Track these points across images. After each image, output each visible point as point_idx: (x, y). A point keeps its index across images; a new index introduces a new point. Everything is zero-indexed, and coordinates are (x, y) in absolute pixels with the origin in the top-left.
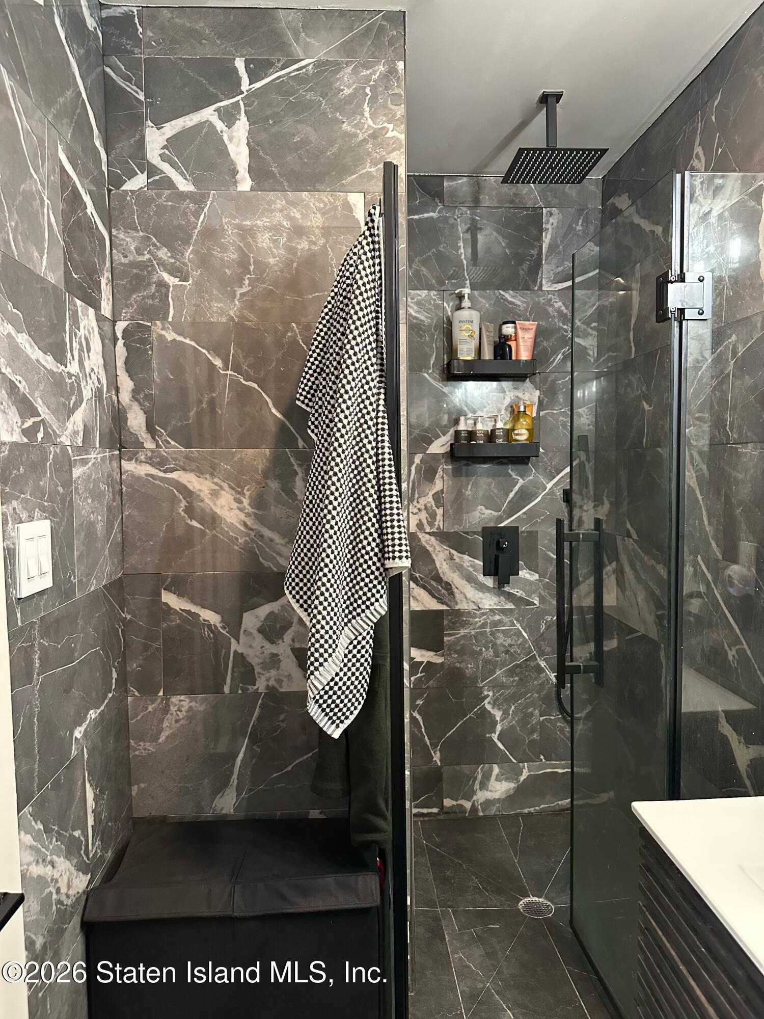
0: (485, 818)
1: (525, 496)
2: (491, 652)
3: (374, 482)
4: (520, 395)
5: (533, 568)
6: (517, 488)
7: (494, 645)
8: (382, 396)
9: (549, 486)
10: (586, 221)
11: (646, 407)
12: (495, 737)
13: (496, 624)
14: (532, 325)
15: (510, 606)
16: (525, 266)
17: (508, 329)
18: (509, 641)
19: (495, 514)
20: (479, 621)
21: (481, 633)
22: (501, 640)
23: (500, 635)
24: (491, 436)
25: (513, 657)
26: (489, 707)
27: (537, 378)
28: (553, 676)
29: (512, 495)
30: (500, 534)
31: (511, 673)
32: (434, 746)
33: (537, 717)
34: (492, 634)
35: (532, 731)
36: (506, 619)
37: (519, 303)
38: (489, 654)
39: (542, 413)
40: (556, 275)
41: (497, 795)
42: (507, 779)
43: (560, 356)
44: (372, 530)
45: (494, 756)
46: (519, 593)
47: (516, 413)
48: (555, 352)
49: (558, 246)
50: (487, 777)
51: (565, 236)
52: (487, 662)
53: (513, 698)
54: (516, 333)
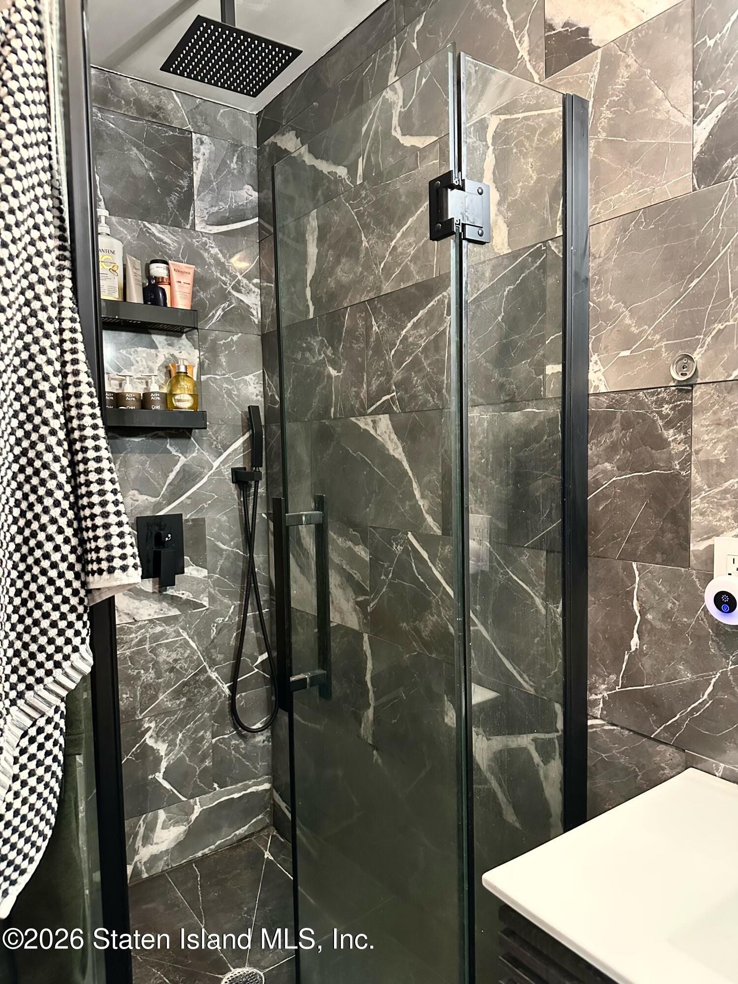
0: (151, 879)
1: (188, 477)
2: (152, 674)
3: (62, 435)
4: (176, 354)
5: (200, 563)
6: (177, 468)
7: (156, 664)
9: (216, 464)
10: (241, 159)
11: (333, 373)
12: (159, 776)
13: (155, 638)
14: (190, 269)
15: (175, 612)
16: (174, 197)
17: (158, 270)
18: (174, 656)
19: (153, 500)
20: (135, 637)
21: (138, 653)
22: (164, 656)
23: (163, 651)
24: (145, 401)
25: (179, 673)
26: (150, 742)
27: (195, 335)
28: (225, 688)
29: (172, 476)
30: (159, 525)
31: (177, 694)
33: (209, 739)
34: (153, 650)
35: (203, 760)
36: (169, 630)
37: (168, 241)
38: (149, 676)
39: (203, 378)
40: (210, 215)
41: (163, 847)
42: (176, 823)
43: (220, 312)
45: (159, 799)
46: (186, 595)
47: (173, 375)
48: (214, 306)
49: (211, 182)
50: (151, 828)
51: (219, 172)
52: (146, 687)
53: (181, 724)
54: (169, 275)
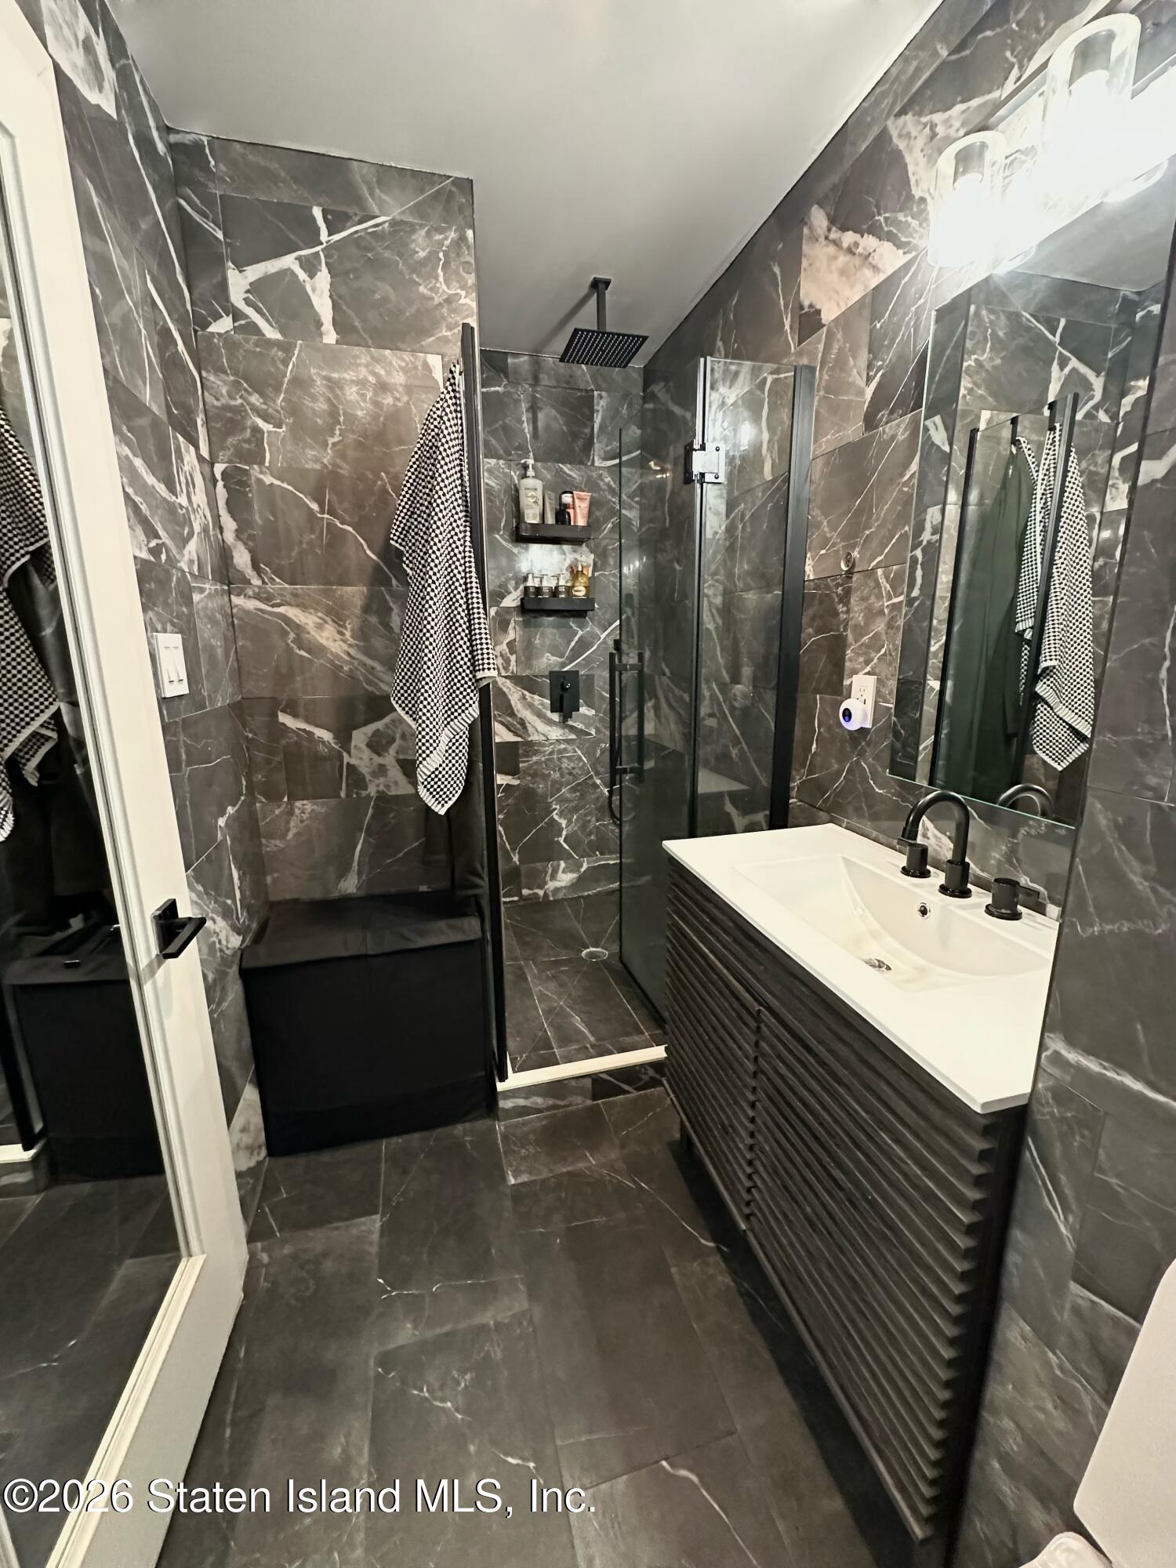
0: (555, 901)
1: (583, 645)
2: (558, 775)
3: (464, 607)
4: (578, 557)
5: (590, 705)
6: (576, 638)
7: (560, 768)
8: (468, 534)
9: (603, 636)
10: (630, 405)
11: (677, 567)
12: (561, 840)
13: (560, 752)
14: (586, 495)
15: (573, 736)
16: (580, 443)
17: (567, 499)
18: (572, 765)
19: (559, 660)
20: (549, 749)
21: (551, 760)
22: (565, 764)
23: (565, 760)
24: (555, 592)
25: (575, 777)
26: (556, 818)
27: (592, 543)
28: (606, 791)
29: (573, 644)
30: (564, 678)
31: (573, 790)
32: (513, 850)
33: (594, 823)
34: (559, 759)
35: (590, 834)
36: (569, 748)
37: (574, 475)
38: (556, 776)
39: (596, 574)
40: (606, 452)
41: (563, 884)
42: (572, 871)
43: (610, 525)
44: (465, 647)
45: (563, 855)
46: (580, 726)
47: (575, 574)
48: (606, 521)
49: (607, 427)
50: (555, 871)
51: (613, 418)
52: (554, 782)
53: (576, 809)
54: (573, 502)
